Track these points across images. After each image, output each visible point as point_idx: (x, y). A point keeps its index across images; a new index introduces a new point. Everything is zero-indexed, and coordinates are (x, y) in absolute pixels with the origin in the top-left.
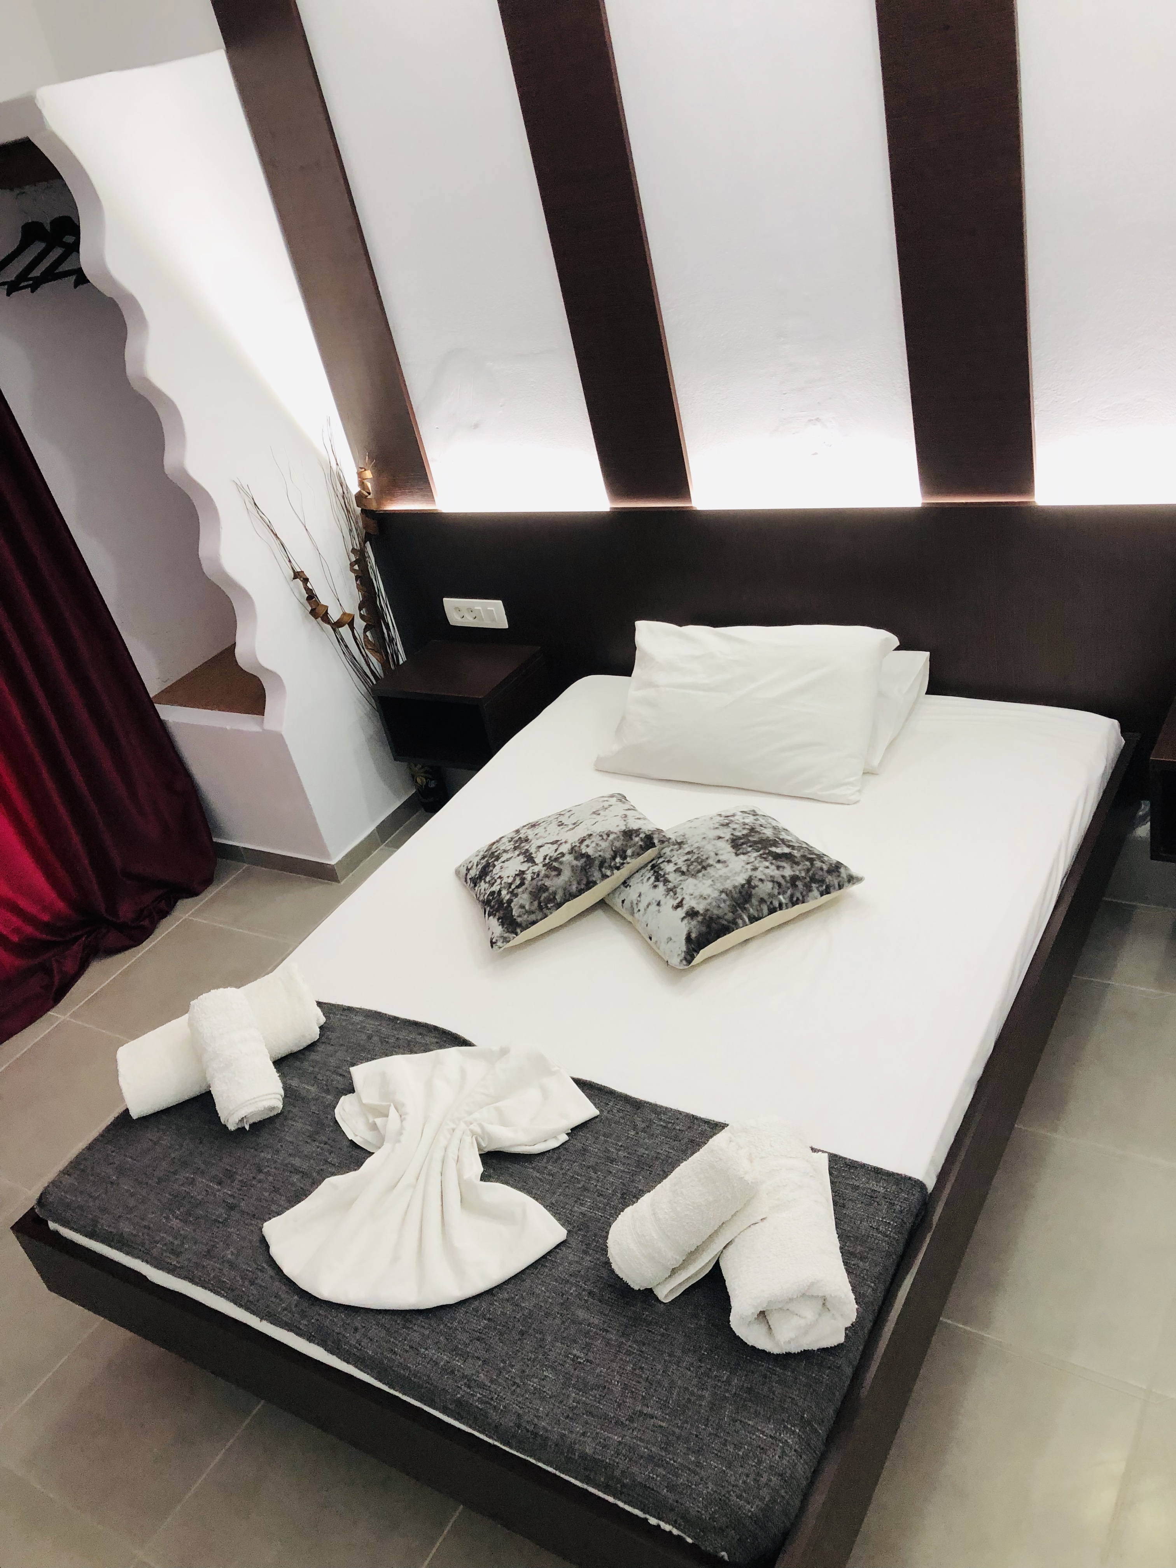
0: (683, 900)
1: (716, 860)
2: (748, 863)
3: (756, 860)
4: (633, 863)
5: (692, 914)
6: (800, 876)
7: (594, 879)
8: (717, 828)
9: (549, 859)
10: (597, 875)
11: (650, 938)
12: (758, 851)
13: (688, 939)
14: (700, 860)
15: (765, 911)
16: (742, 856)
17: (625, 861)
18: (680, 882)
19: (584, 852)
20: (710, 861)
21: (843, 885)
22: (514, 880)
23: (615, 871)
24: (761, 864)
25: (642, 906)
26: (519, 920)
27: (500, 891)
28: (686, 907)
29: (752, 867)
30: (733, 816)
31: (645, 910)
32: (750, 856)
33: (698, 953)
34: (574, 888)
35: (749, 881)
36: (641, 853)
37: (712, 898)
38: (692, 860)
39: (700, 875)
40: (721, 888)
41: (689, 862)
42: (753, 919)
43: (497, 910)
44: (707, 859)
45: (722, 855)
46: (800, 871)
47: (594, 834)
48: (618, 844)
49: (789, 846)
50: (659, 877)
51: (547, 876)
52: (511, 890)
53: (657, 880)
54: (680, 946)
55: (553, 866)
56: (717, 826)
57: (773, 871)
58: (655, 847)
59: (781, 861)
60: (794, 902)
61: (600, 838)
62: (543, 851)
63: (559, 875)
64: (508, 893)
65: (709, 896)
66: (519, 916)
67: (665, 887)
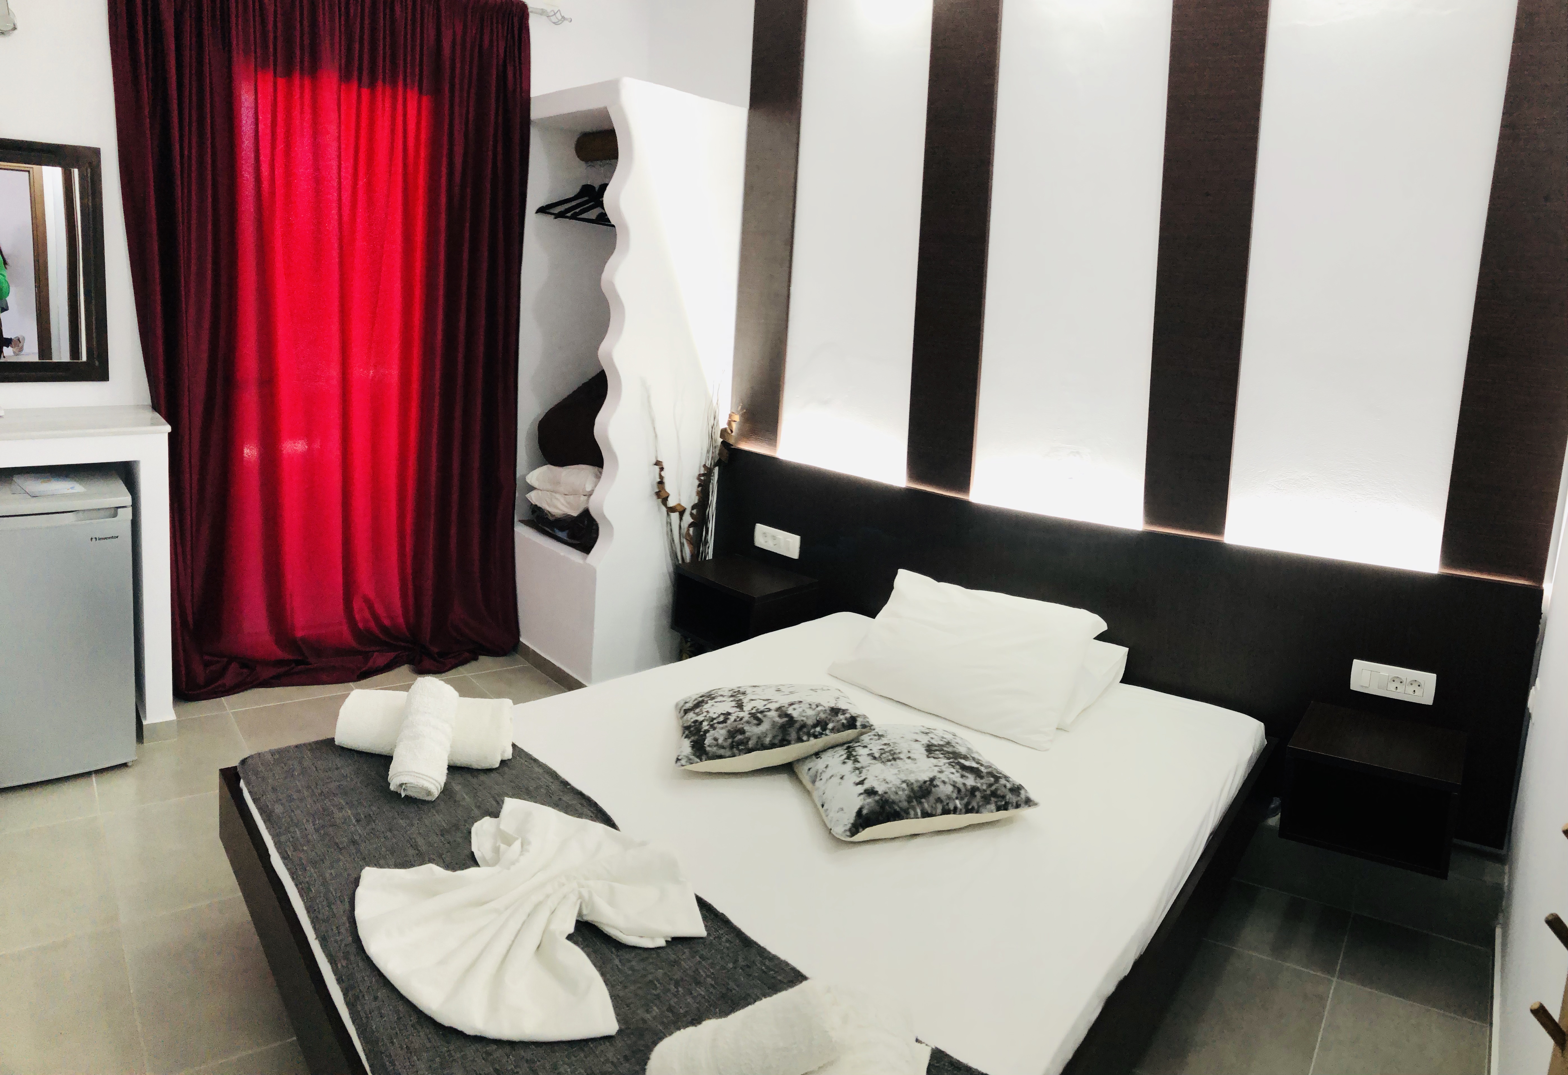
0: (865, 779)
1: (908, 756)
2: (936, 766)
3: (945, 765)
4: (831, 738)
5: (870, 792)
6: (980, 788)
7: (790, 739)
8: (917, 733)
9: (756, 710)
10: (793, 735)
11: (823, 806)
12: (949, 759)
13: (859, 812)
14: (892, 752)
15: (939, 810)
16: (932, 759)
17: (824, 733)
18: (869, 765)
19: (789, 712)
20: (901, 756)
21: (1020, 805)
22: (719, 716)
23: (812, 739)
24: (947, 769)
25: (825, 776)
26: (708, 749)
27: (703, 721)
28: (867, 785)
29: (939, 770)
30: (935, 730)
31: (827, 780)
32: (939, 761)
33: (864, 829)
34: (767, 740)
35: (932, 780)
36: (841, 729)
37: (893, 784)
38: (886, 750)
39: (889, 763)
40: (904, 778)
41: (883, 751)
42: (926, 814)
43: (694, 735)
44: (899, 753)
45: (914, 753)
46: (982, 784)
47: (804, 702)
48: (823, 716)
49: (978, 763)
50: (850, 755)
51: (748, 722)
52: (711, 723)
53: (848, 758)
54: (849, 817)
55: (757, 717)
56: (918, 732)
57: (957, 778)
58: (856, 729)
59: (966, 772)
60: (969, 810)
61: (809, 706)
62: (753, 704)
63: (758, 725)
64: (708, 725)
65: (891, 782)
66: (709, 746)
67: (853, 766)
